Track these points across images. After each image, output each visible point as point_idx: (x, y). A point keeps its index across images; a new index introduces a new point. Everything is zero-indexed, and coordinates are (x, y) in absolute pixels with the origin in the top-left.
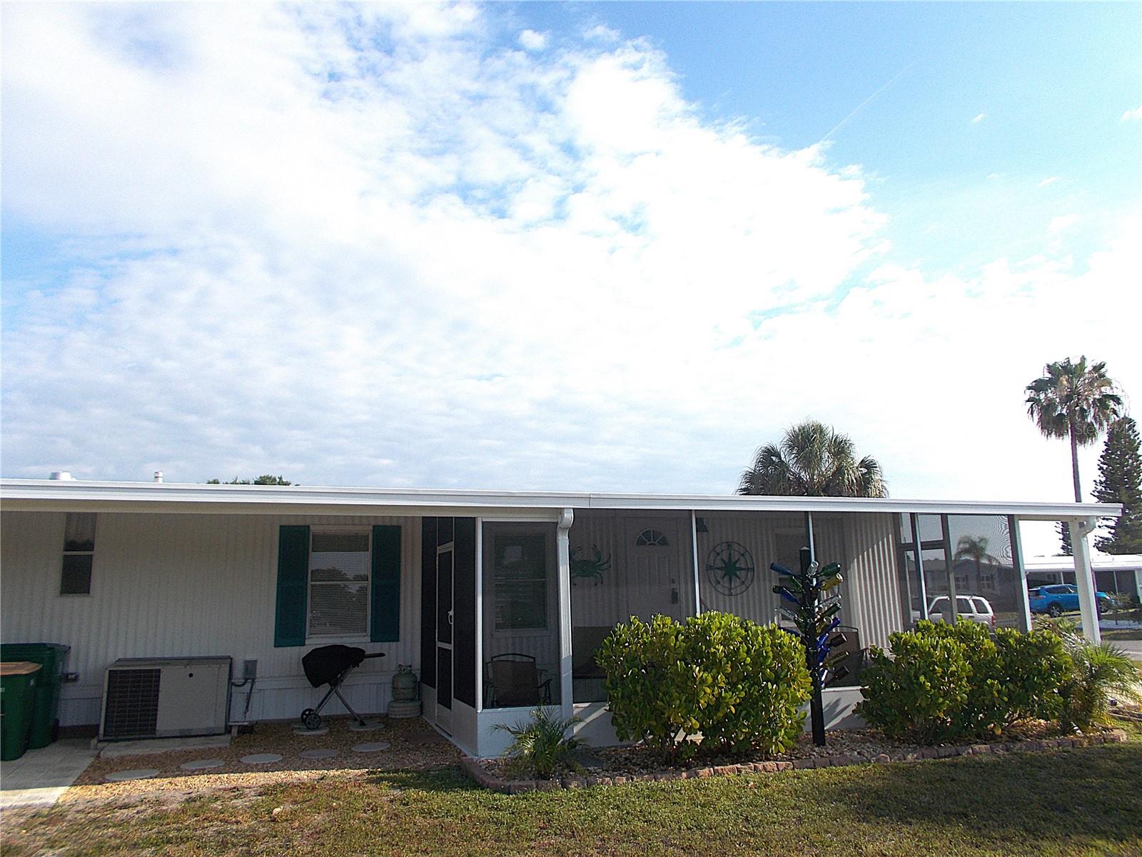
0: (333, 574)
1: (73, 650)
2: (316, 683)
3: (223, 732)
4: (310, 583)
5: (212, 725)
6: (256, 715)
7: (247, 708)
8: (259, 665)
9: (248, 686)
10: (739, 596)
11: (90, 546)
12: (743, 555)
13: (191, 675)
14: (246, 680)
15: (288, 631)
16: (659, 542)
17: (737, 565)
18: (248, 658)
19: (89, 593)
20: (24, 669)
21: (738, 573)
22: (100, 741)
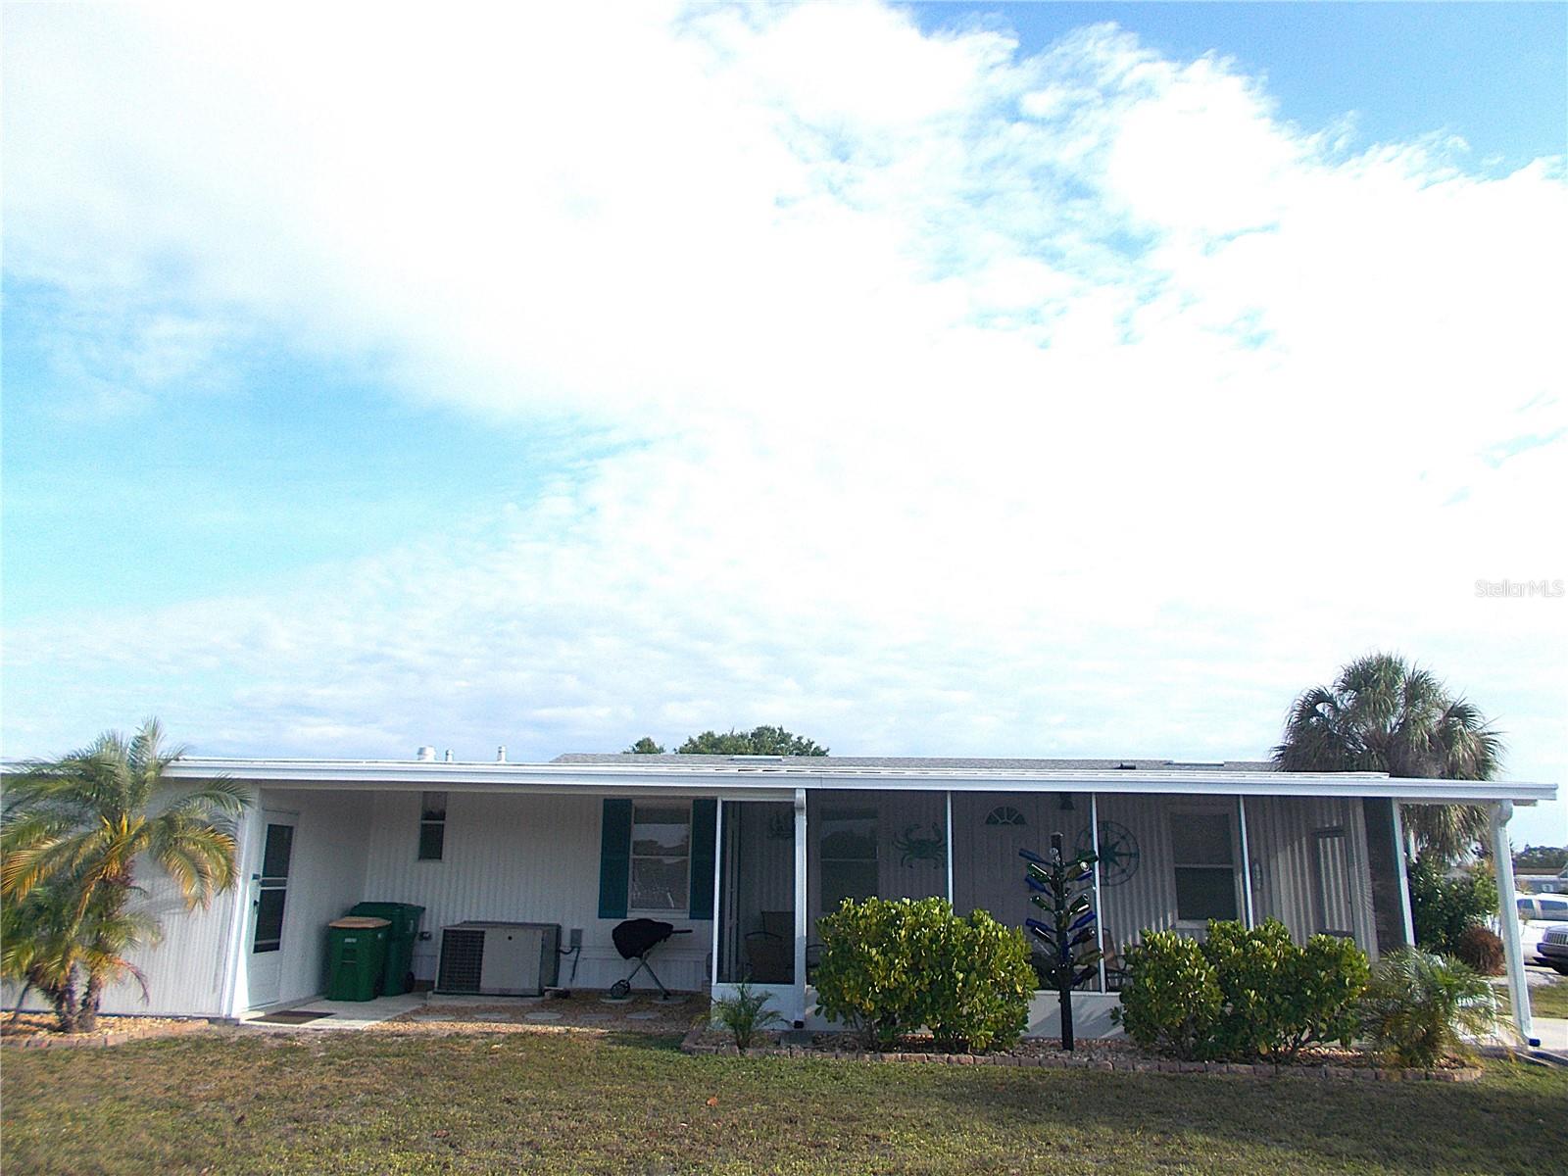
0: (650, 846)
1: (427, 911)
2: (626, 955)
3: (537, 994)
4: (632, 856)
5: (527, 986)
6: (580, 984)
7: (573, 975)
8: (584, 934)
9: (574, 954)
10: (1118, 887)
11: (442, 816)
12: (1123, 837)
13: (510, 938)
14: (573, 948)
15: (611, 901)
16: (1014, 822)
17: (1116, 850)
18: (575, 927)
19: (440, 858)
20: (371, 923)
21: (1117, 859)
22: (435, 993)
